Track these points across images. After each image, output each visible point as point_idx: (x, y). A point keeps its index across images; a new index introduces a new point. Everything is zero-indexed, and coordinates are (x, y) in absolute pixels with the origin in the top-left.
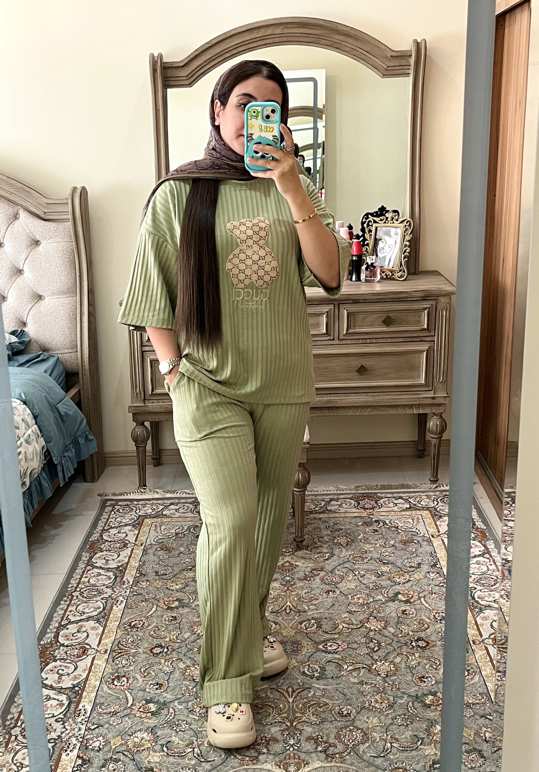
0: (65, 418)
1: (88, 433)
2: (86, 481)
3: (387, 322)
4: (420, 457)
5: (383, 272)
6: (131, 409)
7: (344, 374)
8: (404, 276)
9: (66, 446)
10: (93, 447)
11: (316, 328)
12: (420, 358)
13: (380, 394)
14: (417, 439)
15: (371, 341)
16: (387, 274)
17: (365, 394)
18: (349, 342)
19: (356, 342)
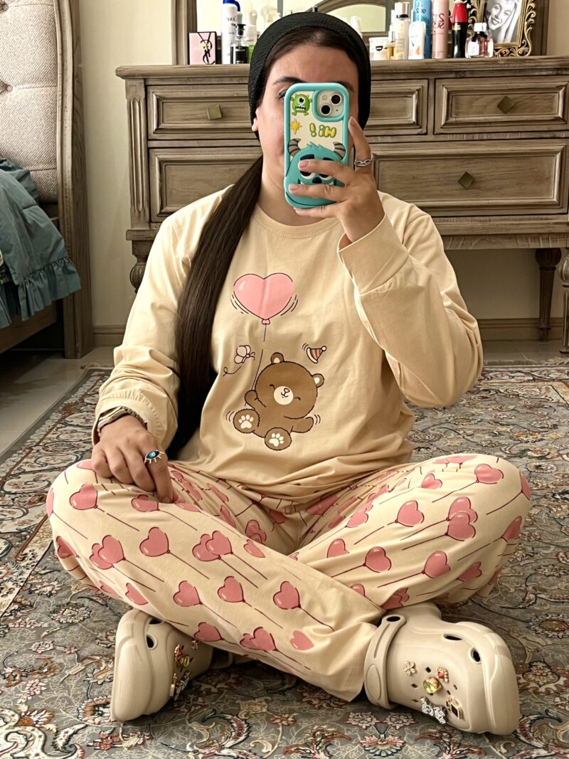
0: (33, 229)
1: (67, 261)
2: (64, 357)
3: (504, 107)
4: (541, 339)
5: (497, 50)
6: (129, 235)
7: (439, 188)
8: (527, 53)
9: (34, 272)
10: (75, 283)
11: (401, 115)
12: (550, 165)
13: (492, 218)
14: (537, 316)
15: (481, 136)
16: (503, 52)
17: (469, 218)
18: (449, 138)
19: (458, 137)
